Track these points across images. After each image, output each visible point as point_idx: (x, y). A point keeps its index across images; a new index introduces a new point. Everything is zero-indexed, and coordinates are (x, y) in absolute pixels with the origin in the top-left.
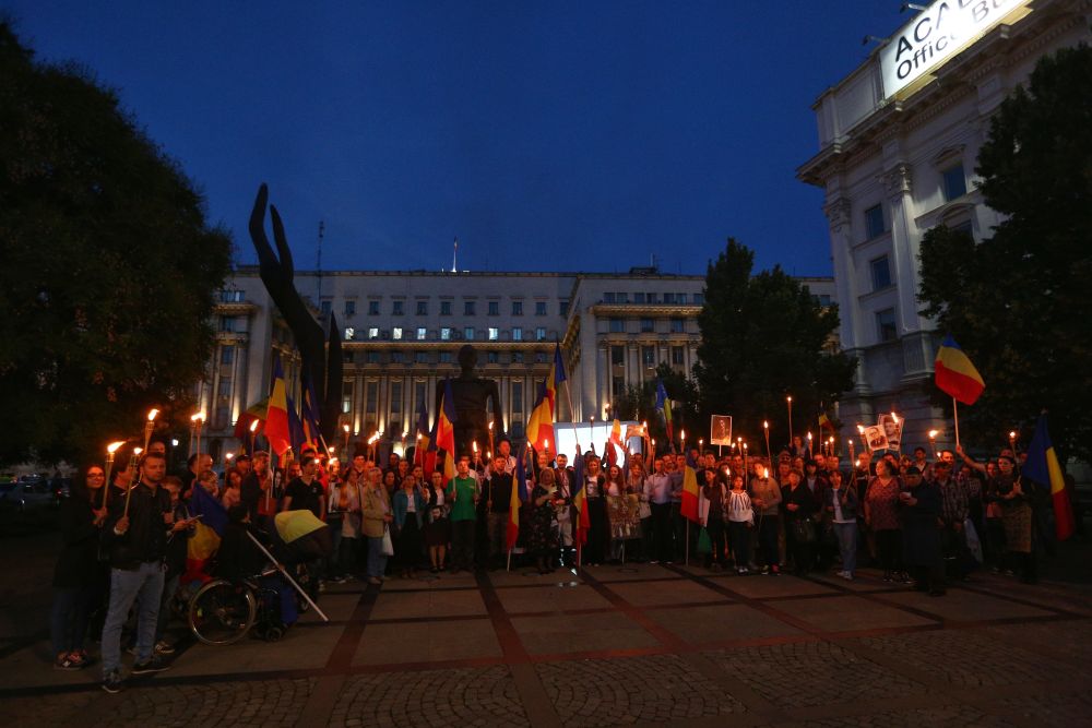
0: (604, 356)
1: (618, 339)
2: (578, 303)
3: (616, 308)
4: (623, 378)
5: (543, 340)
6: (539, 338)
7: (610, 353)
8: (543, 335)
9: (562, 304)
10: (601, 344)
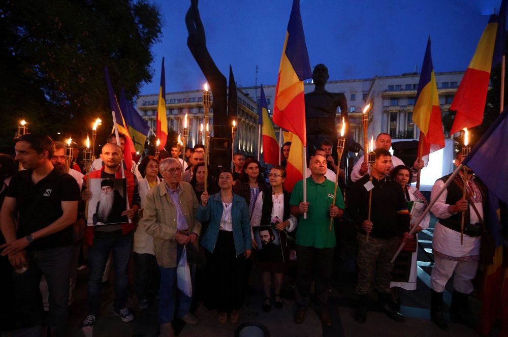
0: (386, 118)
1: (394, 109)
2: (373, 92)
3: (394, 93)
4: (395, 129)
5: (353, 112)
6: (351, 111)
7: (389, 117)
8: (354, 110)
9: (364, 94)
10: (385, 112)
